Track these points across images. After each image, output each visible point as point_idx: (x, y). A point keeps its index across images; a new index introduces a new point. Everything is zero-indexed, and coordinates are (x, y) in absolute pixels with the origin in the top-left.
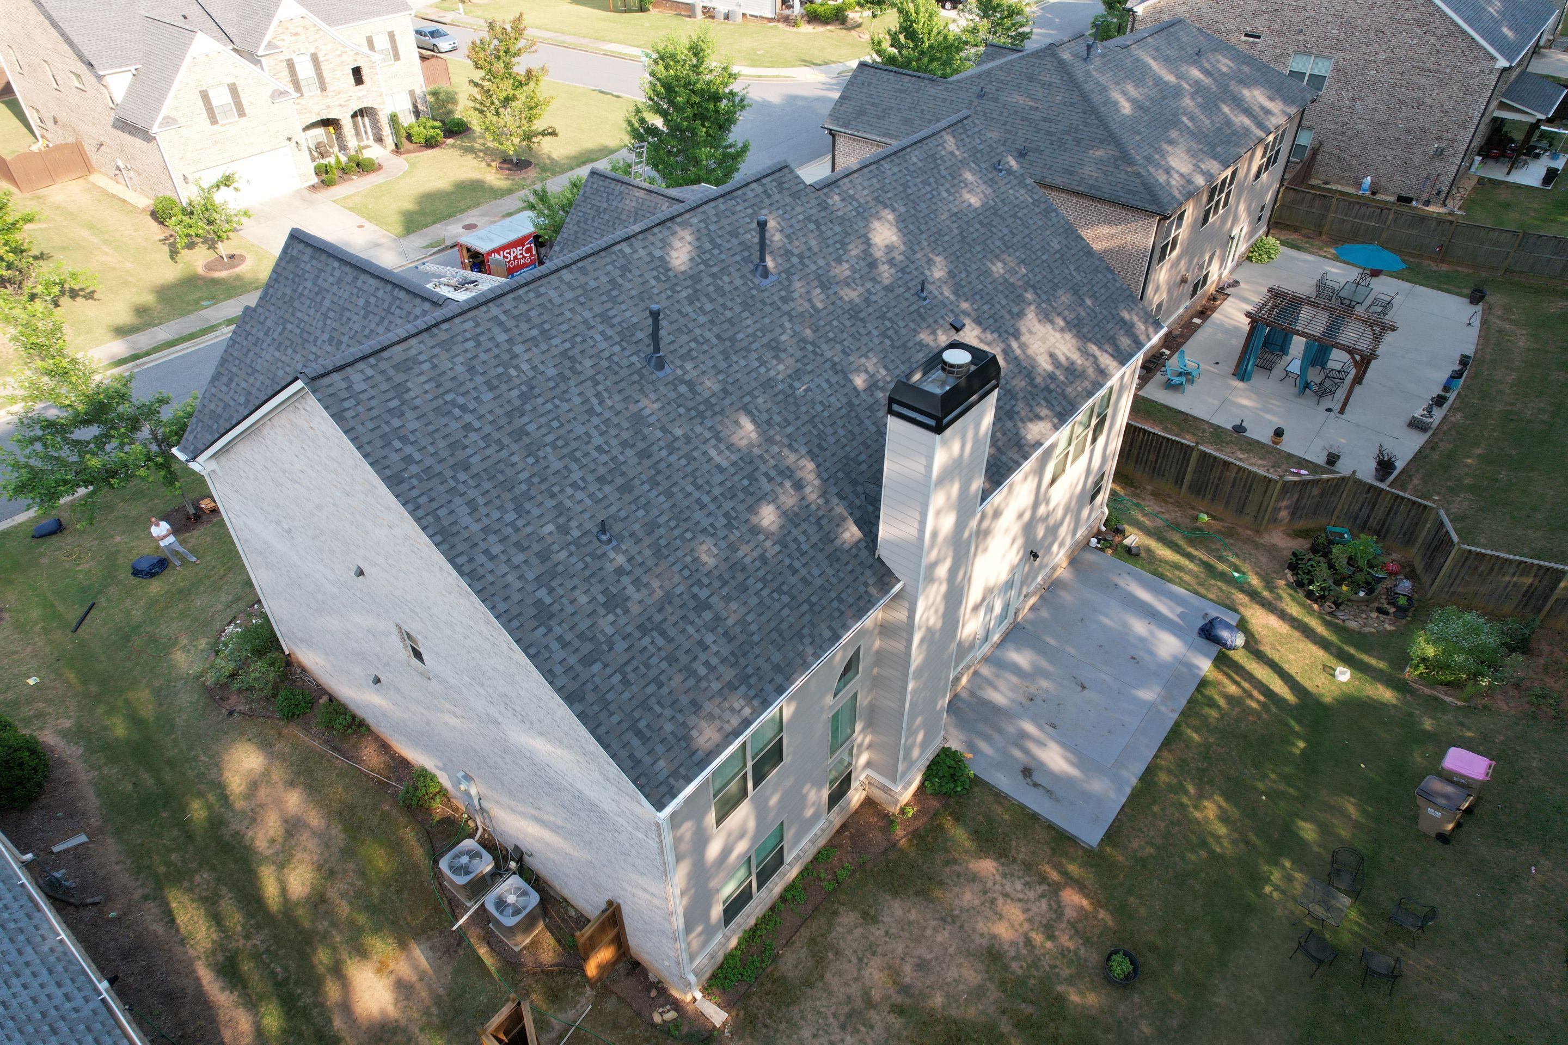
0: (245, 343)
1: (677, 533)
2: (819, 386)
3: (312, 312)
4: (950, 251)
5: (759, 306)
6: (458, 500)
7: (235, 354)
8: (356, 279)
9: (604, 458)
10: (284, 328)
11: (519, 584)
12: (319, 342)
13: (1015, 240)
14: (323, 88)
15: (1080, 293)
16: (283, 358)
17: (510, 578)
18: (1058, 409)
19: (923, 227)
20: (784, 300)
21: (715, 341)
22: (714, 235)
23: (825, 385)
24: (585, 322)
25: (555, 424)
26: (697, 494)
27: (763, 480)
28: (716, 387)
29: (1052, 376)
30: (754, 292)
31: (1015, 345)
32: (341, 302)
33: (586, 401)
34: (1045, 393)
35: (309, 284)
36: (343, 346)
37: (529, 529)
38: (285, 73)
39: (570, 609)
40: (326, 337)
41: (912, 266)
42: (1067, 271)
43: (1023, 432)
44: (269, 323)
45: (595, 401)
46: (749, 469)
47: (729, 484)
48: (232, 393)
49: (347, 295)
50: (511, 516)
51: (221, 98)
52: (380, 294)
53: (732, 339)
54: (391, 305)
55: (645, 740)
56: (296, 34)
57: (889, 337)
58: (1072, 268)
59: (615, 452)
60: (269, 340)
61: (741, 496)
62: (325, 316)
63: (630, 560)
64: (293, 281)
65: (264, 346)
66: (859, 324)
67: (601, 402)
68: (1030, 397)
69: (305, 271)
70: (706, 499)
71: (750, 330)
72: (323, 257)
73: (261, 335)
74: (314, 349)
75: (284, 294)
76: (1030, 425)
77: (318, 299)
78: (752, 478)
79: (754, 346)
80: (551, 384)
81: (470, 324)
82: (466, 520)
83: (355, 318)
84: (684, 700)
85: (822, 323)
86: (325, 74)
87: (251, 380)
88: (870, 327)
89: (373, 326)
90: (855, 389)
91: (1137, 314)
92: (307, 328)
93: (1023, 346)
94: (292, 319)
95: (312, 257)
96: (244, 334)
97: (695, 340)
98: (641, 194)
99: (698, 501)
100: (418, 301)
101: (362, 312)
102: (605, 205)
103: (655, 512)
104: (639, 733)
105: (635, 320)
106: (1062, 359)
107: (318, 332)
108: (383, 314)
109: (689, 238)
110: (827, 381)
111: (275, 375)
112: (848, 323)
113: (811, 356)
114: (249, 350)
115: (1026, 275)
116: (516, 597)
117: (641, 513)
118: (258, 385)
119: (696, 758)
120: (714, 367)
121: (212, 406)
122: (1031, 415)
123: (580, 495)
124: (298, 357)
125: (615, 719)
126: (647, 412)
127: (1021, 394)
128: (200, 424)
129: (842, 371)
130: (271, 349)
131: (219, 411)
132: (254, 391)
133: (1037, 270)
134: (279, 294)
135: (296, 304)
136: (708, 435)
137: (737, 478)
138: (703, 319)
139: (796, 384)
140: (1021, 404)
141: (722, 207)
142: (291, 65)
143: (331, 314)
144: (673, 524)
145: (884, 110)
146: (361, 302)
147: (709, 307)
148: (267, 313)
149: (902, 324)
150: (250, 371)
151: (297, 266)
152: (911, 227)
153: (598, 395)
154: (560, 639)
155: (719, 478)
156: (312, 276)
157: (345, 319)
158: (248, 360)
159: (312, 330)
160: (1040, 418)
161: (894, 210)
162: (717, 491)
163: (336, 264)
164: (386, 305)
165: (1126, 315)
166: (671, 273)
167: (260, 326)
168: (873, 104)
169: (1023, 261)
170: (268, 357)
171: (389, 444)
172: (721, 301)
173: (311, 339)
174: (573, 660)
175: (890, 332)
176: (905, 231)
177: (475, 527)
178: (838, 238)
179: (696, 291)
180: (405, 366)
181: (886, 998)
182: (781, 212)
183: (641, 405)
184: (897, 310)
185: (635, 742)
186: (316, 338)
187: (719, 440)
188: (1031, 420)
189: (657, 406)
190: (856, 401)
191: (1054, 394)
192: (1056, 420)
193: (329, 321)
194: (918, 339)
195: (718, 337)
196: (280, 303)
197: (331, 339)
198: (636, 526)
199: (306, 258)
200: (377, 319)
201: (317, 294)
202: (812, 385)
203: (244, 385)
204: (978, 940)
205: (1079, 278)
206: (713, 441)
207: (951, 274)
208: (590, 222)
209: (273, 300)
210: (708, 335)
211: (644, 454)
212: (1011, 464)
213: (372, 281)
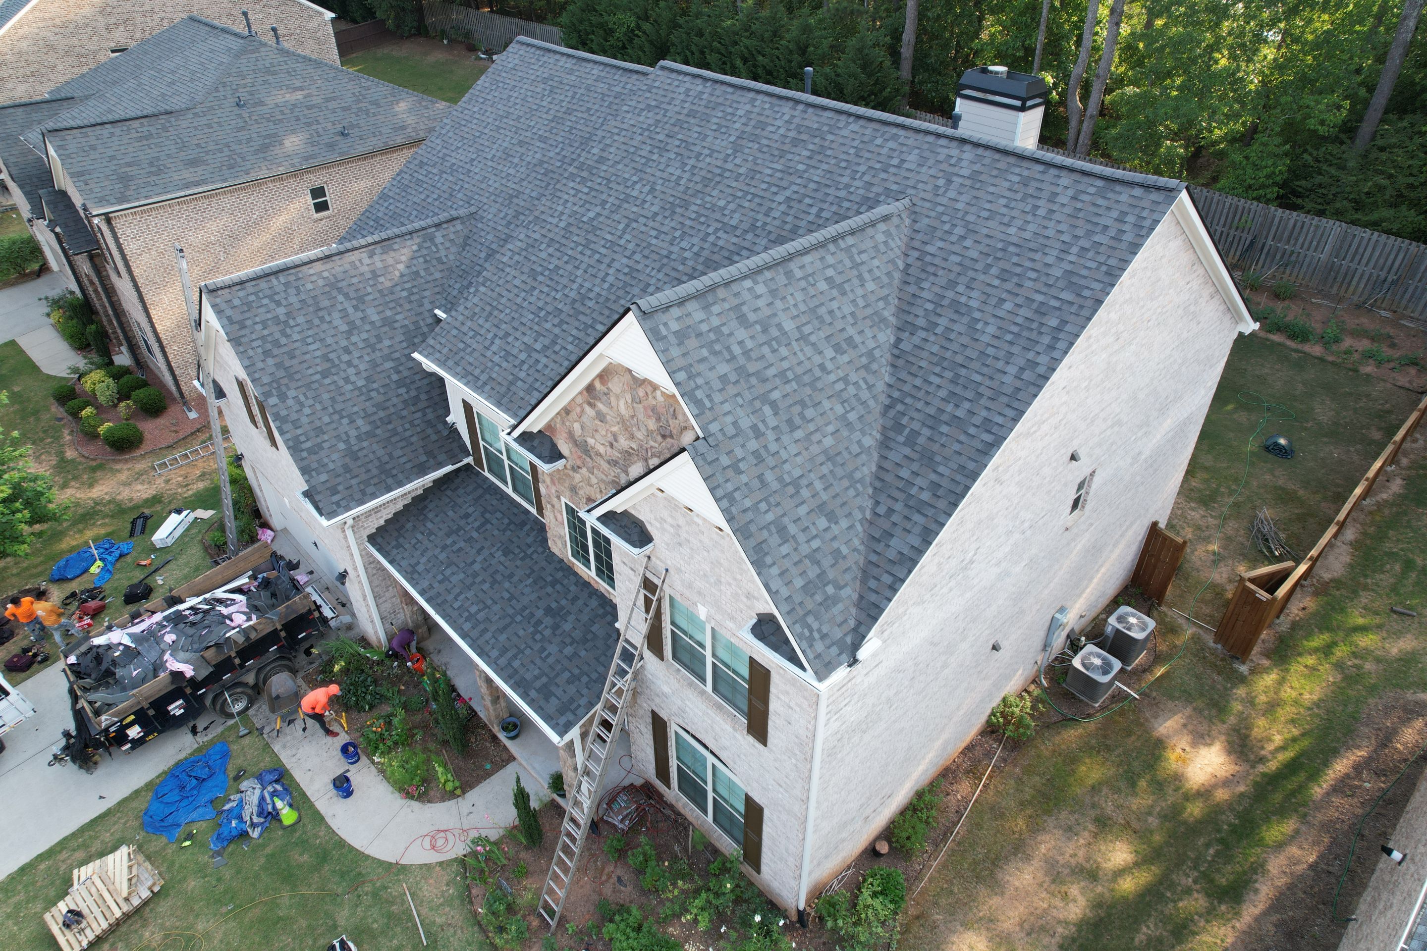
0: (744, 478)
3: (784, 351)
7: (748, 503)
8: (789, 274)
10: (773, 405)
12: (829, 366)
16: (811, 427)
32: (803, 308)
35: (742, 334)
36: (858, 339)
40: (829, 353)
44: (745, 423)
48: (802, 538)
49: (799, 296)
52: (830, 260)
54: (851, 258)
60: (771, 436)
62: (803, 338)
64: (715, 353)
65: (773, 447)
69: (716, 330)
72: (721, 293)
73: (753, 445)
74: (832, 377)
75: (723, 378)
77: (775, 332)
83: (834, 305)
87: (805, 493)
89: (860, 292)
92: (799, 370)
94: (768, 386)
95: (706, 307)
96: (730, 473)
98: (318, 267)
100: (870, 231)
101: (835, 292)
102: (281, 311)
107: (817, 359)
108: (855, 272)
111: (825, 452)
114: (760, 477)
118: (819, 486)
121: (799, 583)
124: (827, 404)
128: (810, 620)
130: (786, 439)
131: (812, 573)
132: (824, 496)
134: (716, 385)
135: (752, 368)
143: (807, 329)
145: (151, 164)
146: (823, 286)
148: (729, 419)
150: (791, 490)
151: (699, 335)
156: (734, 324)
157: (828, 319)
158: (775, 485)
159: (807, 365)
163: (748, 283)
164: (848, 263)
167: (740, 440)
168: (129, 165)
170: (793, 449)
173: (818, 373)
186: (822, 367)
193: (813, 338)
196: (731, 390)
197: (837, 348)
199: (699, 315)
200: (856, 282)
201: (765, 331)
203: (802, 510)
208: (283, 341)
209: (718, 398)
213: (807, 259)
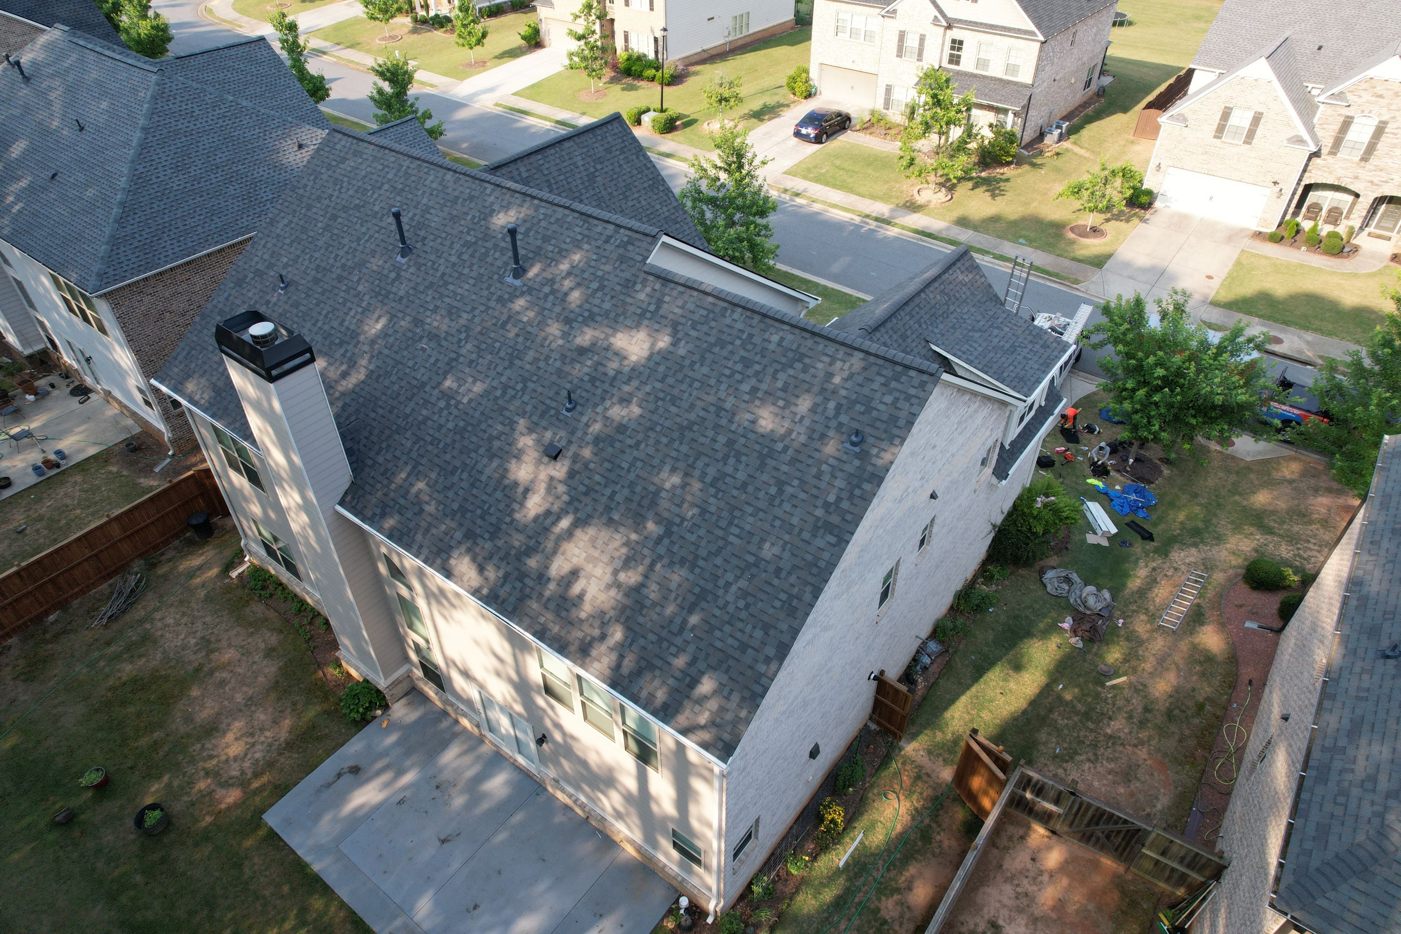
1: (296, 319)
2: (430, 356)
4: (655, 418)
5: (485, 286)
6: (290, 217)
9: (331, 261)
11: (253, 264)
13: (735, 493)
14: (1365, 158)
15: (704, 604)
17: (256, 259)
18: (502, 593)
19: (670, 380)
20: (500, 300)
21: (439, 274)
22: (535, 228)
23: (432, 360)
24: (418, 203)
25: (345, 229)
26: (321, 318)
27: (342, 351)
28: (402, 293)
29: (542, 578)
30: (496, 277)
31: (565, 523)
33: (365, 234)
34: (516, 573)
37: (283, 252)
38: (1336, 127)
39: (244, 291)
41: (606, 386)
42: (730, 577)
43: (455, 554)
45: (366, 238)
46: (347, 339)
47: (333, 332)
50: (288, 241)
51: (1241, 120)
53: (446, 284)
55: (186, 358)
56: (1381, 96)
57: (504, 393)
58: (742, 583)
59: (338, 264)
61: (327, 343)
63: (275, 304)
66: (506, 363)
67: (367, 241)
68: (502, 554)
70: (319, 324)
71: (459, 291)
76: (466, 560)
78: (342, 343)
79: (447, 300)
80: (369, 213)
81: (393, 159)
82: (280, 225)
84: (206, 367)
85: (492, 335)
86: (1379, 146)
88: (508, 373)
90: (439, 384)
91: (722, 709)
93: (569, 534)
97: (434, 263)
99: (317, 321)
103: (305, 302)
104: (189, 353)
105: (433, 224)
106: (576, 589)
109: (522, 215)
110: (437, 360)
112: (502, 354)
113: (455, 340)
115: (683, 519)
116: (246, 267)
117: (303, 296)
119: (179, 386)
120: (417, 284)
122: (480, 558)
123: (306, 263)
125: (195, 339)
126: (368, 265)
127: (500, 543)
129: (452, 368)
133: (702, 532)
136: (364, 304)
137: (339, 335)
138: (453, 259)
139: (425, 340)
140: (488, 545)
141: (569, 219)
142: (1347, 123)
144: (300, 314)
147: (465, 257)
149: (526, 398)
152: (661, 369)
153: (371, 237)
154: (230, 295)
155: (335, 324)
160: (481, 569)
161: (674, 344)
162: (326, 327)
165: (706, 686)
166: (483, 222)
169: (703, 511)
171: (310, 175)
172: (475, 261)
174: (220, 306)
175: (511, 392)
176: (651, 364)
177: (278, 231)
178: (596, 310)
179: (475, 243)
180: (357, 154)
181: (210, 661)
182: (595, 257)
183: (372, 260)
184: (540, 389)
185: (185, 353)
187: (363, 313)
188: (474, 560)
189: (375, 268)
190: (428, 388)
191: (519, 585)
192: (485, 591)
194: (516, 418)
195: (444, 274)
198: (295, 297)
202: (429, 351)
204: (226, 721)
205: (730, 598)
206: (360, 310)
207: (622, 428)
210: (442, 268)
211: (340, 279)
212: (415, 547)
